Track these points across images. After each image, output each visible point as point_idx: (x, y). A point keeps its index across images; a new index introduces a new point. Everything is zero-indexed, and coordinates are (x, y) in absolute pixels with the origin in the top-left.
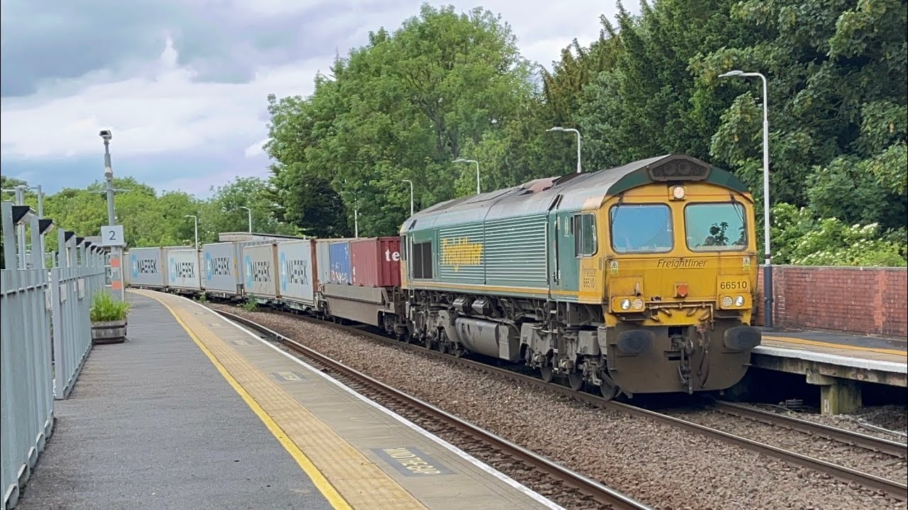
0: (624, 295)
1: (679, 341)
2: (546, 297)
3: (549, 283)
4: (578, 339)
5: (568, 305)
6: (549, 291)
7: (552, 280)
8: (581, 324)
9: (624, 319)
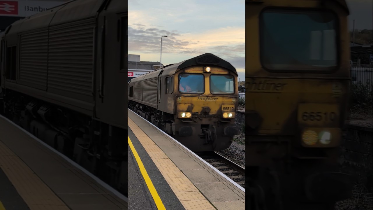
0: (183, 111)
1: (205, 130)
2: (156, 108)
3: (157, 103)
4: (165, 126)
5: (162, 112)
6: (157, 106)
7: (158, 102)
8: (167, 120)
9: (182, 121)
